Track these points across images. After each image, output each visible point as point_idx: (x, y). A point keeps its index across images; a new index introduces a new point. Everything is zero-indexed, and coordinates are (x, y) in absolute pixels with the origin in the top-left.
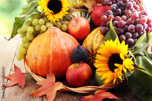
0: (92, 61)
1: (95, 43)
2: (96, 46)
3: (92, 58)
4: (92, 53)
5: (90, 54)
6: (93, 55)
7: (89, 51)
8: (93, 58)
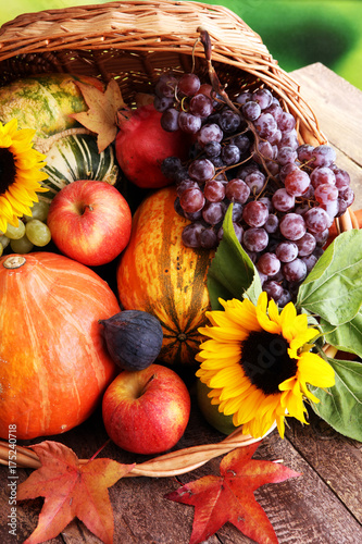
0: (175, 351)
1: (177, 291)
2: (184, 304)
3: (174, 340)
4: (172, 326)
5: (168, 328)
6: (179, 330)
7: (164, 321)
8: (178, 339)
